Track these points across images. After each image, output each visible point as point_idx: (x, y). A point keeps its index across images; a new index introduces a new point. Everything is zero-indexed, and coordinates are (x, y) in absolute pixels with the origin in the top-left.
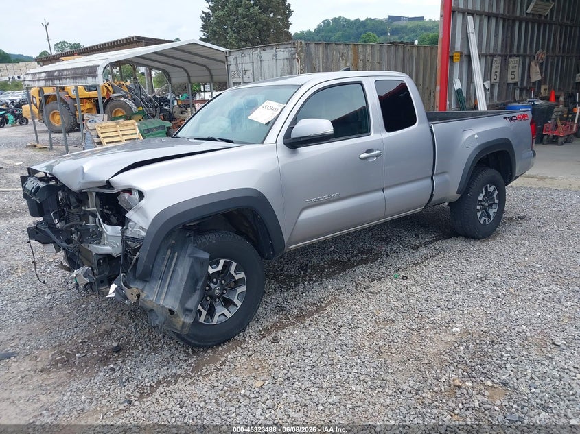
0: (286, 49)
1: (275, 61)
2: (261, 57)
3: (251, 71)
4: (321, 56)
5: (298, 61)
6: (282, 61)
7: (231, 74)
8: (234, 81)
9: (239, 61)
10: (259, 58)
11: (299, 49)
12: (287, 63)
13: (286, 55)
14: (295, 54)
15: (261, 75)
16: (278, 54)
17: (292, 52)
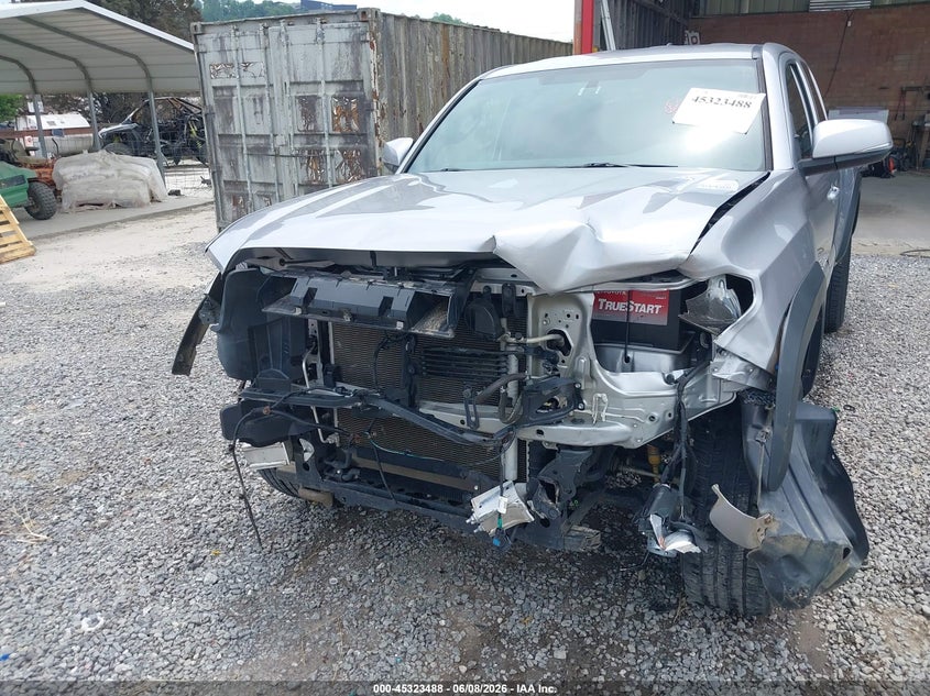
0: (346, 25)
1: (320, 46)
2: (287, 38)
3: (262, 65)
4: (402, 42)
5: (372, 46)
6: (335, 47)
7: (207, 70)
8: (217, 83)
9: (230, 43)
10: (283, 39)
11: (375, 25)
12: (346, 50)
13: (346, 35)
14: (365, 34)
15: (289, 73)
16: (326, 32)
17: (358, 31)
